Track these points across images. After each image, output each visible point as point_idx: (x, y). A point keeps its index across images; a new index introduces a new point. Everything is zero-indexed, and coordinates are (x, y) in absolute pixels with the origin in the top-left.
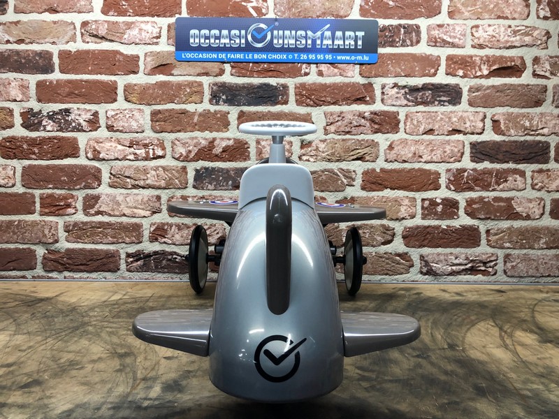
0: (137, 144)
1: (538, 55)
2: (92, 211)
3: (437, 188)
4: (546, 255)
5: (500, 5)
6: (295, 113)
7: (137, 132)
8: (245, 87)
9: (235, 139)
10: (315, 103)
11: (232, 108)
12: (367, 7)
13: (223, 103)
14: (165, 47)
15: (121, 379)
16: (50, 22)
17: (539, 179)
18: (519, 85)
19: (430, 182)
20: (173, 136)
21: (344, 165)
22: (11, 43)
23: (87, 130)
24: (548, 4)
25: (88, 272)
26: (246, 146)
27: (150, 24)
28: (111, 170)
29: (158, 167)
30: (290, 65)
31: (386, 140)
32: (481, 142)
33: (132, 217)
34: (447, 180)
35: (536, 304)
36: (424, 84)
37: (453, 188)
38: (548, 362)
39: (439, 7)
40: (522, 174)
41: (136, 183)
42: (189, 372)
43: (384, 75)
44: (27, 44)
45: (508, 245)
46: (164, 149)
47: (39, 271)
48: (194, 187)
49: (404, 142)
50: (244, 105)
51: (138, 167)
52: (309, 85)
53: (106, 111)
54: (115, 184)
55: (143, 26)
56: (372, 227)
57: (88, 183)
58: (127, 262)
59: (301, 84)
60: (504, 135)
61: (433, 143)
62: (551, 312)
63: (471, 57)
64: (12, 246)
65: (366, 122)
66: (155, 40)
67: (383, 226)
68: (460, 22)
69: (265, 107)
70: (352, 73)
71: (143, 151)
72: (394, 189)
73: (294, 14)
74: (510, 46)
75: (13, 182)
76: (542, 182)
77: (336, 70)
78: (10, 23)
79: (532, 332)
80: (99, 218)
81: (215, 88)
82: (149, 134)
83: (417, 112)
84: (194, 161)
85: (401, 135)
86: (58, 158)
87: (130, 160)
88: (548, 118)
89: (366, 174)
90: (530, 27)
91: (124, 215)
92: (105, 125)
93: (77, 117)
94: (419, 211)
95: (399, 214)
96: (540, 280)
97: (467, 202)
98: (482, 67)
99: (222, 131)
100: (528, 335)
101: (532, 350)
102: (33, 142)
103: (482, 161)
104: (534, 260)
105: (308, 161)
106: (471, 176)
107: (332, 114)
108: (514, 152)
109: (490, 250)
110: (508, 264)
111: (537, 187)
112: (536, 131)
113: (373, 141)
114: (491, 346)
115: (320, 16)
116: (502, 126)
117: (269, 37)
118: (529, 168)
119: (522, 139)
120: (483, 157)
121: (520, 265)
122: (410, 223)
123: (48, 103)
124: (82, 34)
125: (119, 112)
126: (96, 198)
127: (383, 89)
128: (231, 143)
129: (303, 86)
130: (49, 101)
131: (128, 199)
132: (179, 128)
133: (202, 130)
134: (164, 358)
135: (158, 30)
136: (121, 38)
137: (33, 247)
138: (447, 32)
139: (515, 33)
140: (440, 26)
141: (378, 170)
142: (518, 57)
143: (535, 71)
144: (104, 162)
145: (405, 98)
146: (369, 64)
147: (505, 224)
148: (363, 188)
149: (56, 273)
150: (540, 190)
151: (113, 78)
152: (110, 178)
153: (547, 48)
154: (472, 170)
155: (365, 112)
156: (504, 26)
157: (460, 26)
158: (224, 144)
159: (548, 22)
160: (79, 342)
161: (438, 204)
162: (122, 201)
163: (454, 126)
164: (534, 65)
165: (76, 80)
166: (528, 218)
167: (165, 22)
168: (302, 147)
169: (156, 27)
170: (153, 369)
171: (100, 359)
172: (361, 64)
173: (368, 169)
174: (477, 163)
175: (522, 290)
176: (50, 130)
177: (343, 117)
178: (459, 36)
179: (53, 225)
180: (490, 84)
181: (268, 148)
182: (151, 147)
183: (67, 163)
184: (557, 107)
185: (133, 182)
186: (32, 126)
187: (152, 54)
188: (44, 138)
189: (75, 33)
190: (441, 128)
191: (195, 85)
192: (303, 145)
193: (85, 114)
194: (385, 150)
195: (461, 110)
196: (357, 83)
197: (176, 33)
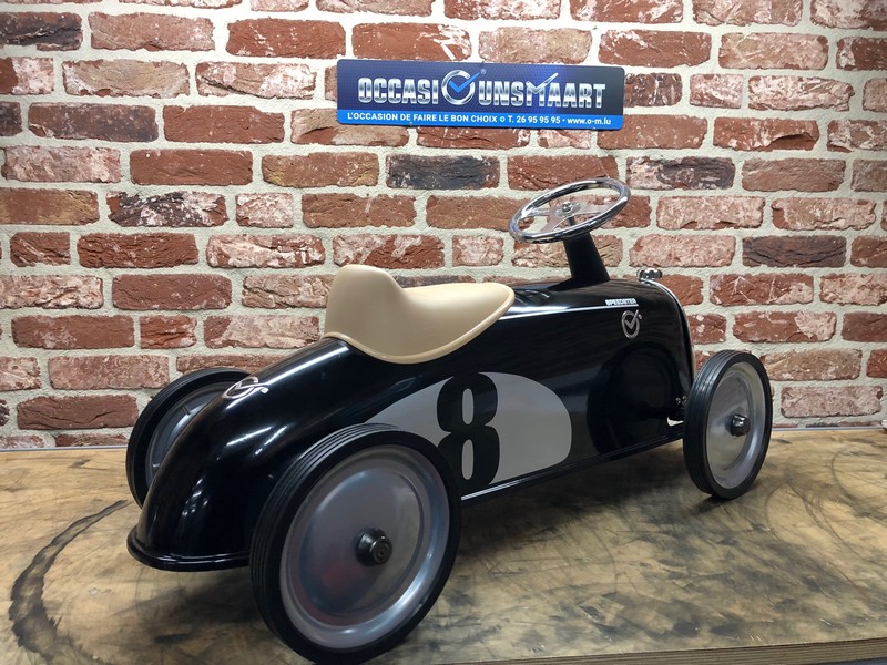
0: (284, 244)
1: (836, 119)
2: (219, 341)
3: (698, 301)
4: (835, 387)
5: (789, 49)
6: (509, 200)
7: (283, 227)
8: (438, 163)
9: (423, 236)
10: (536, 185)
11: (419, 191)
12: (610, 49)
13: (406, 185)
14: (323, 102)
16: (147, 65)
17: (830, 286)
18: (810, 161)
19: (689, 293)
20: (335, 232)
22: (89, 94)
23: (209, 224)
24: (853, 49)
26: (439, 246)
27: (299, 67)
28: (245, 282)
29: (315, 277)
30: (502, 130)
31: (632, 236)
32: (757, 239)
33: (278, 348)
34: (711, 291)
35: (833, 460)
36: (685, 159)
37: (719, 301)
39: (708, 50)
40: (809, 281)
41: (283, 300)
43: (631, 145)
44: (114, 96)
45: (787, 376)
46: (322, 251)
49: (656, 239)
50: (437, 188)
51: (284, 277)
52: (528, 160)
53: (237, 198)
54: (252, 302)
55: (289, 71)
57: (212, 301)
59: (516, 158)
60: (787, 228)
61: (695, 239)
62: (855, 471)
63: (748, 121)
64: (101, 393)
66: (307, 93)
68: (735, 71)
69: (466, 191)
70: (587, 142)
71: (292, 254)
73: (508, 57)
74: (800, 106)
75: (100, 301)
76: (835, 292)
77: (565, 139)
78: (85, 62)
79: (842, 501)
80: (229, 351)
81: (394, 163)
82: (300, 230)
83: (674, 198)
85: (652, 229)
86: (166, 266)
87: (273, 267)
88: (845, 205)
90: (828, 80)
91: (266, 346)
92: (234, 216)
93: (193, 205)
97: (736, 319)
98: (762, 135)
99: (405, 225)
100: (839, 506)
101: (851, 528)
102: (128, 243)
103: (758, 264)
104: (819, 395)
105: (526, 266)
106: (743, 284)
108: (799, 252)
110: (786, 400)
111: (827, 298)
112: (829, 223)
113: (614, 237)
114: (802, 524)
115: (544, 61)
116: (786, 218)
118: (817, 273)
119: (811, 234)
120: (759, 259)
121: (801, 402)
123: (149, 185)
124: (198, 83)
125: (255, 198)
126: (225, 322)
127: (628, 164)
128: (418, 241)
129: (519, 160)
130: (151, 182)
131: (271, 323)
132: (343, 221)
133: (376, 224)
135: (311, 77)
136: (257, 88)
137: (132, 394)
138: (717, 86)
139: (807, 88)
140: (709, 77)
142: (809, 121)
143: (831, 141)
144: (234, 270)
145: (659, 178)
146: (611, 130)
147: (785, 348)
150: (830, 302)
151: (245, 148)
152: (244, 293)
153: (848, 110)
154: (744, 277)
155: (604, 198)
156: (793, 78)
157: (736, 77)
158: (408, 244)
159: (851, 73)
161: (699, 324)
162: (263, 326)
163: (722, 217)
164: (829, 132)
165: (191, 151)
166: (814, 339)
167: (321, 66)
168: (516, 247)
169: (308, 73)
172: (599, 130)
174: (751, 266)
176: (152, 224)
178: (732, 92)
179: (161, 361)
180: (772, 159)
181: (470, 248)
182: (303, 249)
183: (180, 273)
184: (858, 190)
185: (278, 299)
186: (125, 218)
187: (303, 113)
188: (144, 236)
189: (188, 81)
190: (706, 219)
191: (366, 158)
192: (518, 244)
193: (206, 201)
194: (630, 250)
195: (733, 194)
196: (593, 156)
197: (338, 83)
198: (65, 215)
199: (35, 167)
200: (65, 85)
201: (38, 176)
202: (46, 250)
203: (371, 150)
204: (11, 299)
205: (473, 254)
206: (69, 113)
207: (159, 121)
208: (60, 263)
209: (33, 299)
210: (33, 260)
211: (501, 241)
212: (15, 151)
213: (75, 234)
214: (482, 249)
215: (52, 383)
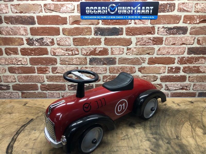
0: (69, 50)
2: (55, 72)
3: (174, 63)
6: (125, 38)
7: (68, 46)
8: (107, 29)
9: (103, 48)
10: (133, 34)
11: (102, 37)
13: (99, 35)
14: (77, 14)
16: (31, 5)
19: (171, 61)
20: (81, 47)
21: (142, 56)
22: (18, 13)
23: (50, 45)
25: (55, 91)
26: (107, 50)
27: (70, 4)
28: (60, 59)
29: (77, 58)
30: (124, 20)
31: (158, 47)
32: (192, 48)
34: (178, 61)
36: (174, 27)
37: (179, 63)
38: (205, 145)
40: (205, 58)
41: (70, 63)
43: (159, 23)
44: (24, 13)
45: (195, 81)
46: (78, 51)
47: (40, 91)
48: (89, 64)
49: (164, 48)
50: (107, 35)
51: (69, 58)
52: (131, 28)
53: (57, 39)
54: (62, 63)
55: (67, 5)
56: (150, 76)
57: (52, 63)
58: (68, 88)
59: (128, 27)
60: (201, 45)
61: (175, 48)
63: (193, 16)
64: (30, 83)
65: (151, 41)
66: (73, 11)
67: (154, 76)
68: (191, 2)
69: (114, 36)
70: (147, 23)
71: (71, 52)
72: (159, 64)
75: (27, 63)
77: (141, 22)
78: (16, 5)
79: (201, 128)
80: (57, 74)
81: (96, 29)
82: (73, 46)
83: (170, 37)
84: (89, 55)
85: (163, 45)
86: (41, 55)
87: (67, 55)
89: (150, 59)
92: (56, 43)
93: (46, 41)
94: (167, 71)
95: (160, 72)
97: (183, 68)
98: (197, 20)
99: (99, 45)
101: (201, 139)
102: (32, 50)
103: (191, 54)
104: (203, 86)
105: (130, 55)
106: (186, 59)
107: (139, 38)
108: (203, 51)
109: (189, 83)
110: (194, 87)
113: (153, 47)
114: (189, 137)
115: (136, 1)
116: (201, 42)
120: (191, 53)
121: (198, 87)
122: (163, 75)
124: (45, 9)
125: (61, 39)
126: (56, 68)
127: (158, 29)
128: (102, 49)
129: (129, 28)
130: (35, 35)
131: (67, 68)
132: (83, 44)
133: (92, 45)
135: (73, 7)
136: (59, 11)
137: (37, 83)
138: (186, 6)
140: (183, 3)
141: (154, 58)
144: (57, 56)
145: (166, 32)
146: (154, 20)
147: (196, 75)
148: (148, 64)
149: (45, 91)
151: (58, 26)
152: (60, 61)
154: (187, 57)
155: (151, 38)
158: (99, 50)
161: (174, 69)
162: (65, 69)
163: (183, 42)
165: (44, 27)
166: (204, 72)
167: (76, 4)
169: (73, 6)
172: (151, 20)
173: (150, 57)
174: (189, 55)
176: (37, 45)
177: (143, 40)
178: (190, 8)
179: (42, 77)
180: (199, 26)
181: (115, 51)
182: (74, 51)
183: (45, 57)
185: (68, 63)
186: (30, 44)
187: (72, 17)
188: (35, 48)
189: (42, 9)
190: (178, 43)
191: (89, 28)
192: (128, 49)
193: (49, 40)
194: (157, 51)
195: (186, 36)
196: (149, 27)
198: (16, 43)
199: (8, 32)
200: (12, 11)
201: (8, 34)
202: (13, 52)
203: (90, 26)
204: (7, 63)
205: (116, 52)
206: (14, 18)
208: (17, 55)
209: (12, 63)
210: (10, 54)
211: (123, 49)
212: (2, 28)
213: (19, 48)
214: (118, 51)
215: (19, 81)
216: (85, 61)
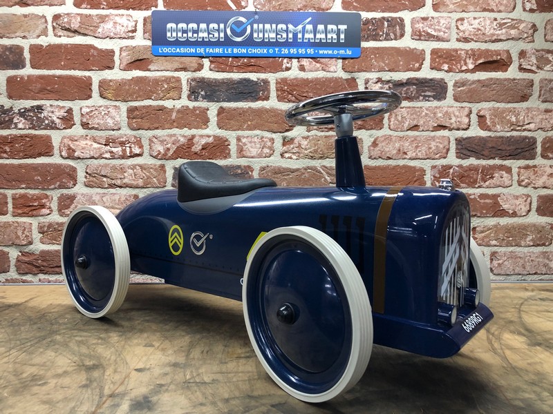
0: (114, 142)
1: (524, 49)
2: (68, 212)
4: (533, 252)
6: (277, 109)
7: (113, 130)
8: (225, 83)
9: (214, 136)
10: (297, 99)
11: (211, 104)
13: (201, 99)
14: (141, 41)
15: (86, 396)
16: (20, 16)
17: (525, 174)
18: (506, 80)
19: (415, 179)
20: (150, 133)
21: (327, 162)
23: (61, 128)
26: (226, 143)
27: (125, 18)
28: (86, 169)
29: (136, 165)
30: (271, 59)
31: (370, 136)
32: (466, 138)
34: (432, 177)
35: (522, 304)
36: (408, 79)
38: (538, 367)
40: (509, 170)
41: (113, 182)
42: (161, 385)
43: (368, 69)
45: (494, 242)
46: (141, 147)
47: (13, 274)
48: (174, 186)
49: (388, 138)
50: (224, 101)
51: (114, 165)
52: (290, 80)
53: (81, 109)
54: (91, 183)
55: (118, 19)
57: (62, 182)
59: (282, 79)
60: (490, 130)
61: (418, 139)
62: (538, 311)
63: (456, 51)
66: (131, 34)
68: (445, 15)
69: (246, 103)
70: (334, 67)
71: (120, 149)
73: (274, 7)
74: (496, 39)
76: (529, 178)
77: (318, 65)
79: (520, 334)
81: (193, 83)
82: (126, 132)
83: (401, 108)
84: (173, 159)
85: (385, 131)
86: (31, 157)
87: (106, 158)
88: (534, 113)
90: (516, 20)
92: (79, 122)
93: (50, 114)
96: (526, 278)
98: (468, 61)
99: (201, 128)
100: (517, 337)
101: (521, 355)
102: (4, 141)
103: (467, 157)
104: (520, 257)
105: (291, 158)
106: (456, 172)
108: (499, 148)
110: (494, 262)
111: (523, 183)
112: (522, 126)
114: (479, 350)
115: (301, 9)
116: (488, 122)
117: (249, 31)
118: (515, 164)
119: (508, 134)
120: (469, 153)
121: (506, 263)
123: (19, 100)
124: (54, 28)
125: (94, 109)
126: (72, 198)
127: (366, 83)
128: (211, 140)
129: (284, 81)
130: (20, 98)
131: (104, 199)
132: (157, 125)
133: (181, 128)
134: (136, 370)
135: (134, 24)
136: (95, 32)
137: (6, 249)
138: (432, 25)
139: (501, 25)
140: (424, 19)
142: (504, 50)
143: (521, 65)
144: (79, 160)
146: (352, 58)
147: (491, 222)
149: (30, 275)
150: (526, 187)
151: (87, 74)
152: (86, 177)
153: (533, 41)
154: (457, 167)
156: (489, 19)
157: (445, 19)
158: (203, 141)
159: (534, 15)
160: (44, 354)
162: (99, 201)
163: (439, 122)
164: (520, 59)
165: (49, 75)
166: (514, 214)
167: (140, 15)
168: (284, 144)
169: (131, 20)
170: (122, 383)
171: (65, 372)
172: (344, 59)
174: (462, 159)
175: (507, 288)
176: (21, 127)
178: (443, 29)
179: (27, 226)
180: (476, 79)
181: (249, 145)
182: (128, 145)
183: (41, 162)
184: (543, 102)
185: (110, 181)
186: (2, 124)
187: (128, 49)
188: (16, 136)
189: (46, 27)
190: (426, 123)
191: (173, 80)
192: (286, 142)
193: (59, 111)
194: (369, 147)
195: (446, 105)
196: (339, 78)
197: (152, 28)
203: (176, 74)
205: (251, 149)
207: (27, 55)
211: (272, 140)
214: (258, 146)
216: (160, 177)
